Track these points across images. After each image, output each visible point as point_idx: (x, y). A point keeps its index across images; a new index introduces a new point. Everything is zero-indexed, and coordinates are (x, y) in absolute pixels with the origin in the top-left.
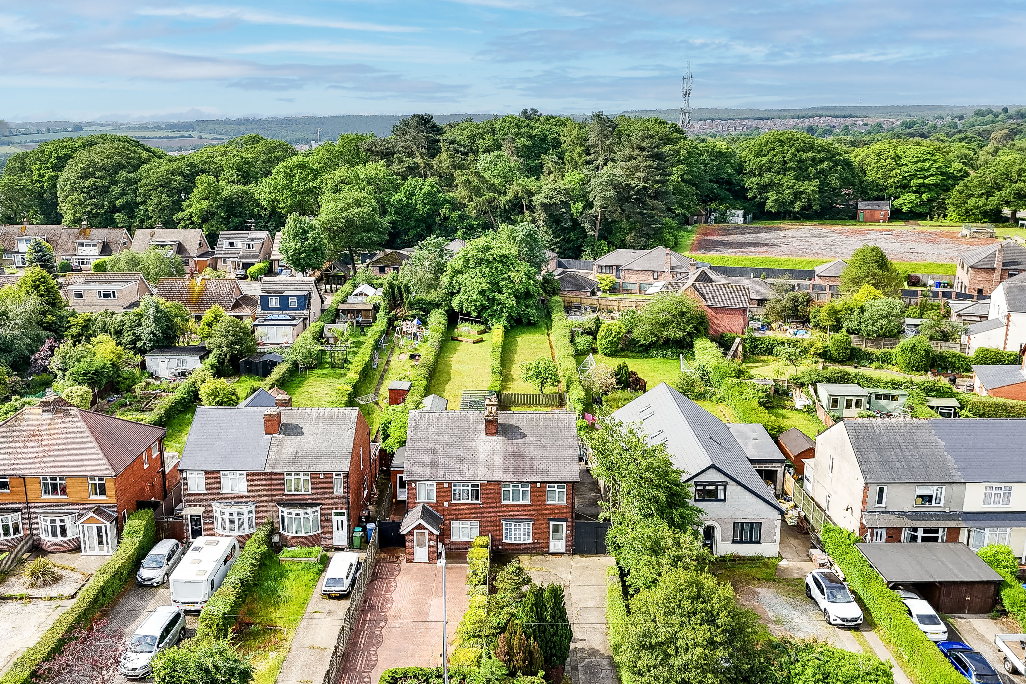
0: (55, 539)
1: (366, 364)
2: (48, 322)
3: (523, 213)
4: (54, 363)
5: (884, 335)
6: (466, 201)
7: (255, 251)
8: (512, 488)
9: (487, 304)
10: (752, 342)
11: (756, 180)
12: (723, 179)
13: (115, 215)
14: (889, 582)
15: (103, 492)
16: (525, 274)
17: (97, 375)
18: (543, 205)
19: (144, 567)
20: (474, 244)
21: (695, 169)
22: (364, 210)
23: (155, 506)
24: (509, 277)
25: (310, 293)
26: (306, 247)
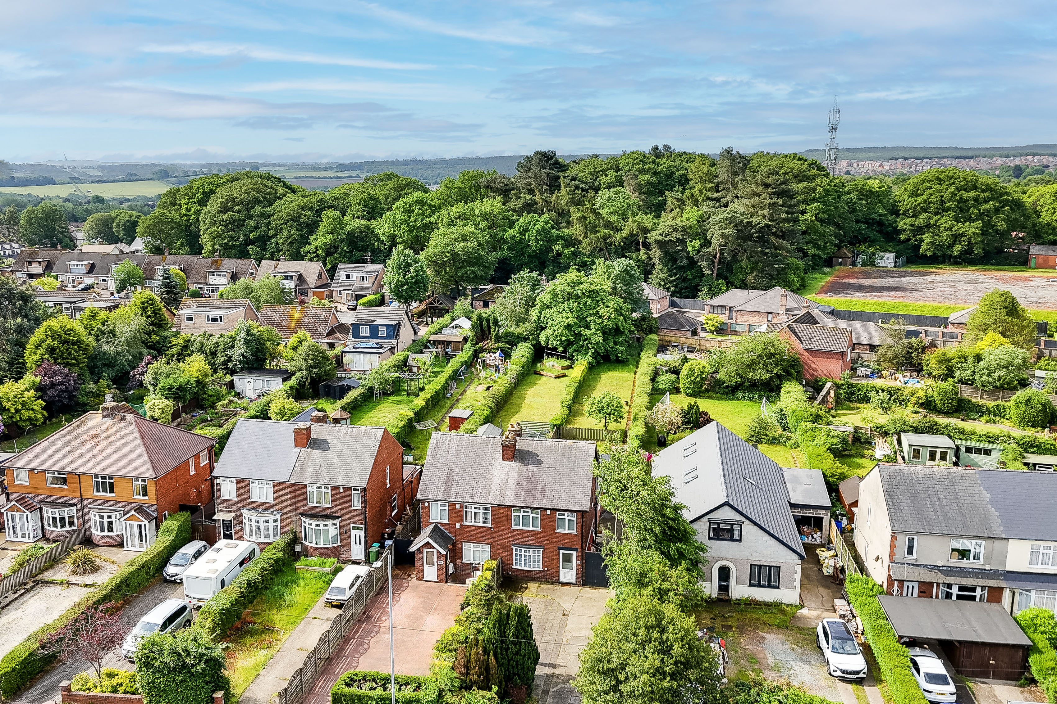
0: (102, 534)
1: (436, 392)
2: (152, 342)
3: (639, 250)
4: (147, 379)
5: (1002, 386)
6: (581, 238)
7: (368, 283)
8: (522, 514)
9: (572, 339)
10: (848, 388)
11: (909, 221)
12: (873, 219)
13: (249, 247)
14: (901, 637)
15: (145, 494)
16: (616, 310)
17: (181, 391)
18: (658, 242)
19: (170, 564)
20: (565, 278)
21: (832, 208)
22: (469, 244)
23: (194, 510)
24: (598, 312)
25: (399, 323)
26: (408, 279)
